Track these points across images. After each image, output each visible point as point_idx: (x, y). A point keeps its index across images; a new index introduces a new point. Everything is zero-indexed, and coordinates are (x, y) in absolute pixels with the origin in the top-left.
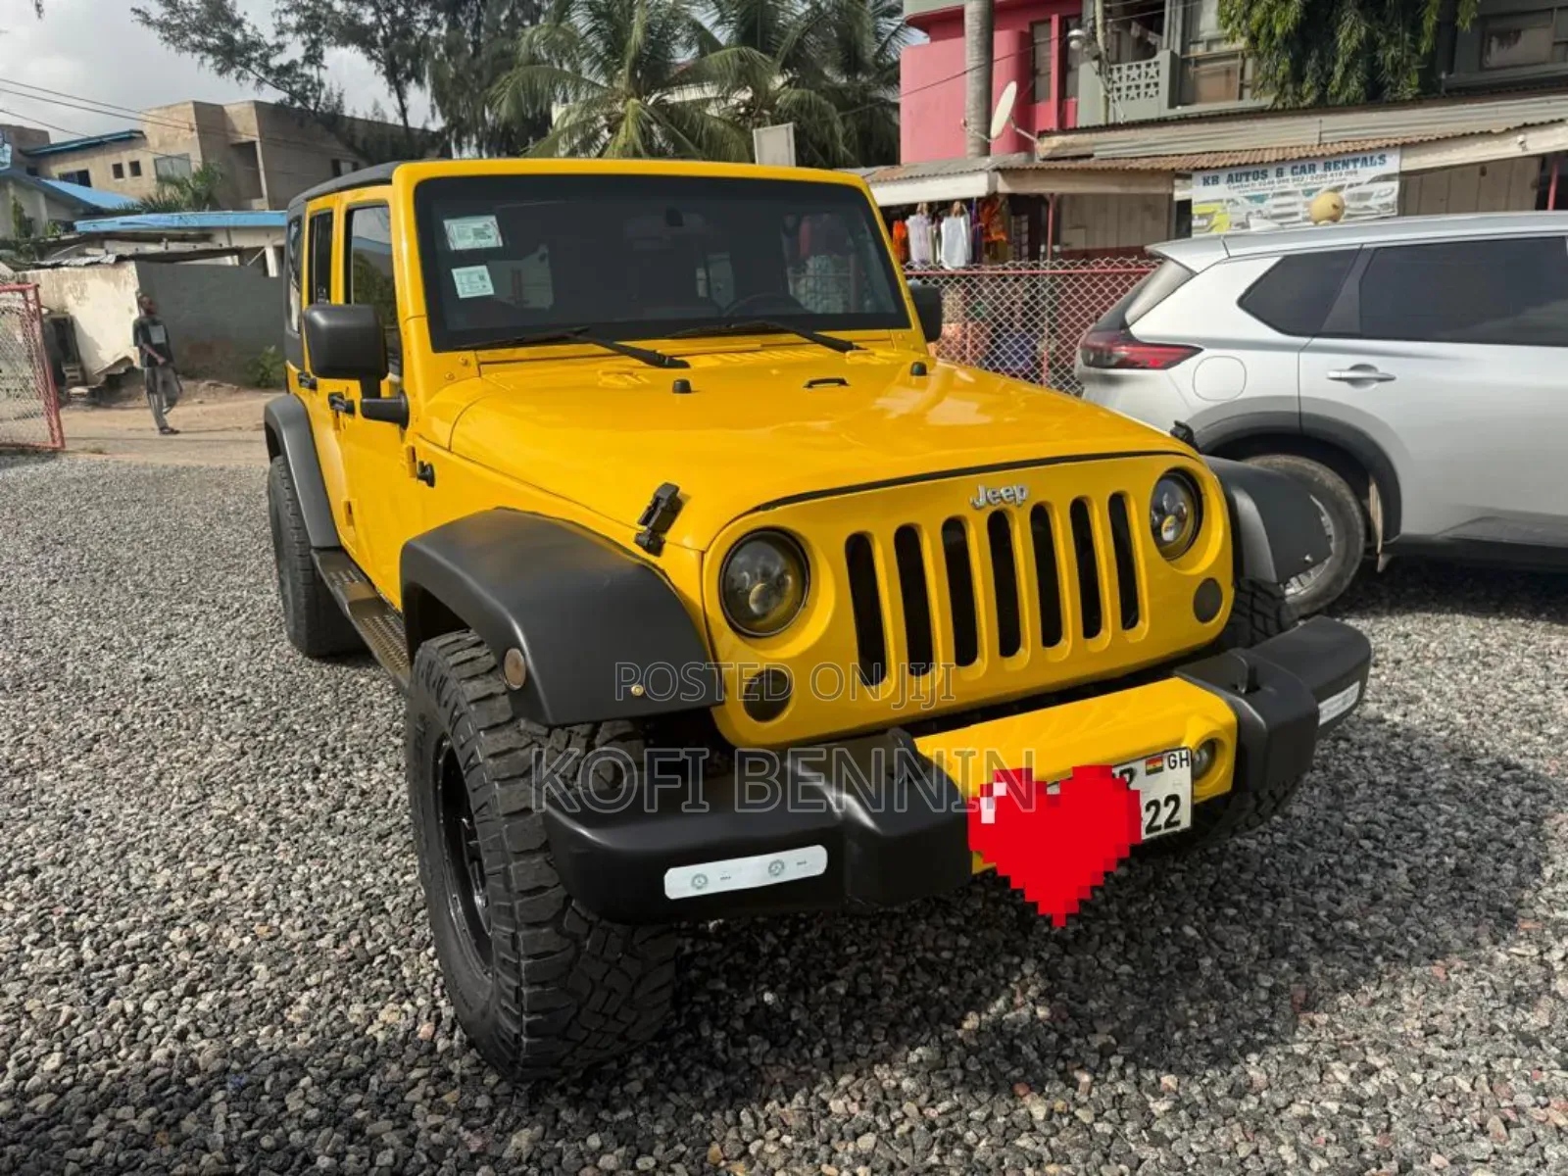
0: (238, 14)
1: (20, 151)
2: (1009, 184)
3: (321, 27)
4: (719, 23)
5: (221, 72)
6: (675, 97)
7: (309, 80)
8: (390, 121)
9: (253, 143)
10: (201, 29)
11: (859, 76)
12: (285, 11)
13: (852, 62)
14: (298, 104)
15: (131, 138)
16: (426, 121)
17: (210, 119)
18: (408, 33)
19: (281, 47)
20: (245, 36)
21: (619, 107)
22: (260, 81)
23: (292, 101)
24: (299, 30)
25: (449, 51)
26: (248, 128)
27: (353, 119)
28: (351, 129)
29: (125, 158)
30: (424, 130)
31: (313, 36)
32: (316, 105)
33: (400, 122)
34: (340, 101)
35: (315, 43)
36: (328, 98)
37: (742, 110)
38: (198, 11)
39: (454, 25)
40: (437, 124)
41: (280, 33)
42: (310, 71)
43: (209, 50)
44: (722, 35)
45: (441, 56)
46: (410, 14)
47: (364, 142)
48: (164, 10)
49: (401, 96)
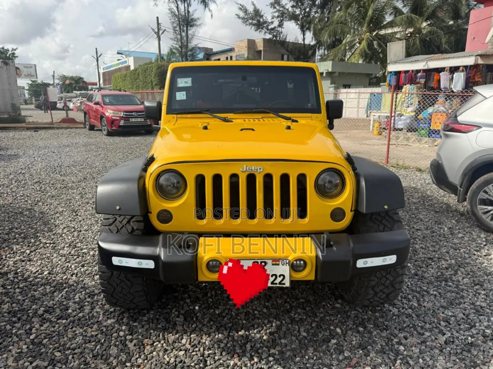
0: (262, 14)
1: (206, 54)
2: (483, 61)
3: (284, 15)
4: (404, 6)
5: (256, 30)
6: (383, 32)
7: (278, 31)
8: (300, 42)
9: (261, 51)
10: (252, 19)
11: (459, 21)
12: (275, 12)
13: (456, 15)
14: (274, 38)
15: (231, 50)
16: (310, 42)
17: (251, 44)
18: (309, 16)
19: (272, 23)
20: (263, 20)
21: (363, 36)
22: (266, 32)
23: (273, 38)
24: (278, 17)
25: (319, 21)
26: (260, 46)
27: (289, 42)
28: (288, 45)
29: (229, 55)
30: (309, 45)
31: (281, 19)
32: (279, 38)
33: (302, 43)
34: (286, 37)
35: (282, 21)
36: (283, 37)
37: (409, 35)
38: (252, 14)
39: (323, 12)
40: (313, 43)
41: (273, 18)
42: (279, 29)
43: (253, 25)
44: (405, 10)
45: (317, 22)
46: (310, 10)
47: (291, 49)
48: (244, 14)
49: (304, 35)
